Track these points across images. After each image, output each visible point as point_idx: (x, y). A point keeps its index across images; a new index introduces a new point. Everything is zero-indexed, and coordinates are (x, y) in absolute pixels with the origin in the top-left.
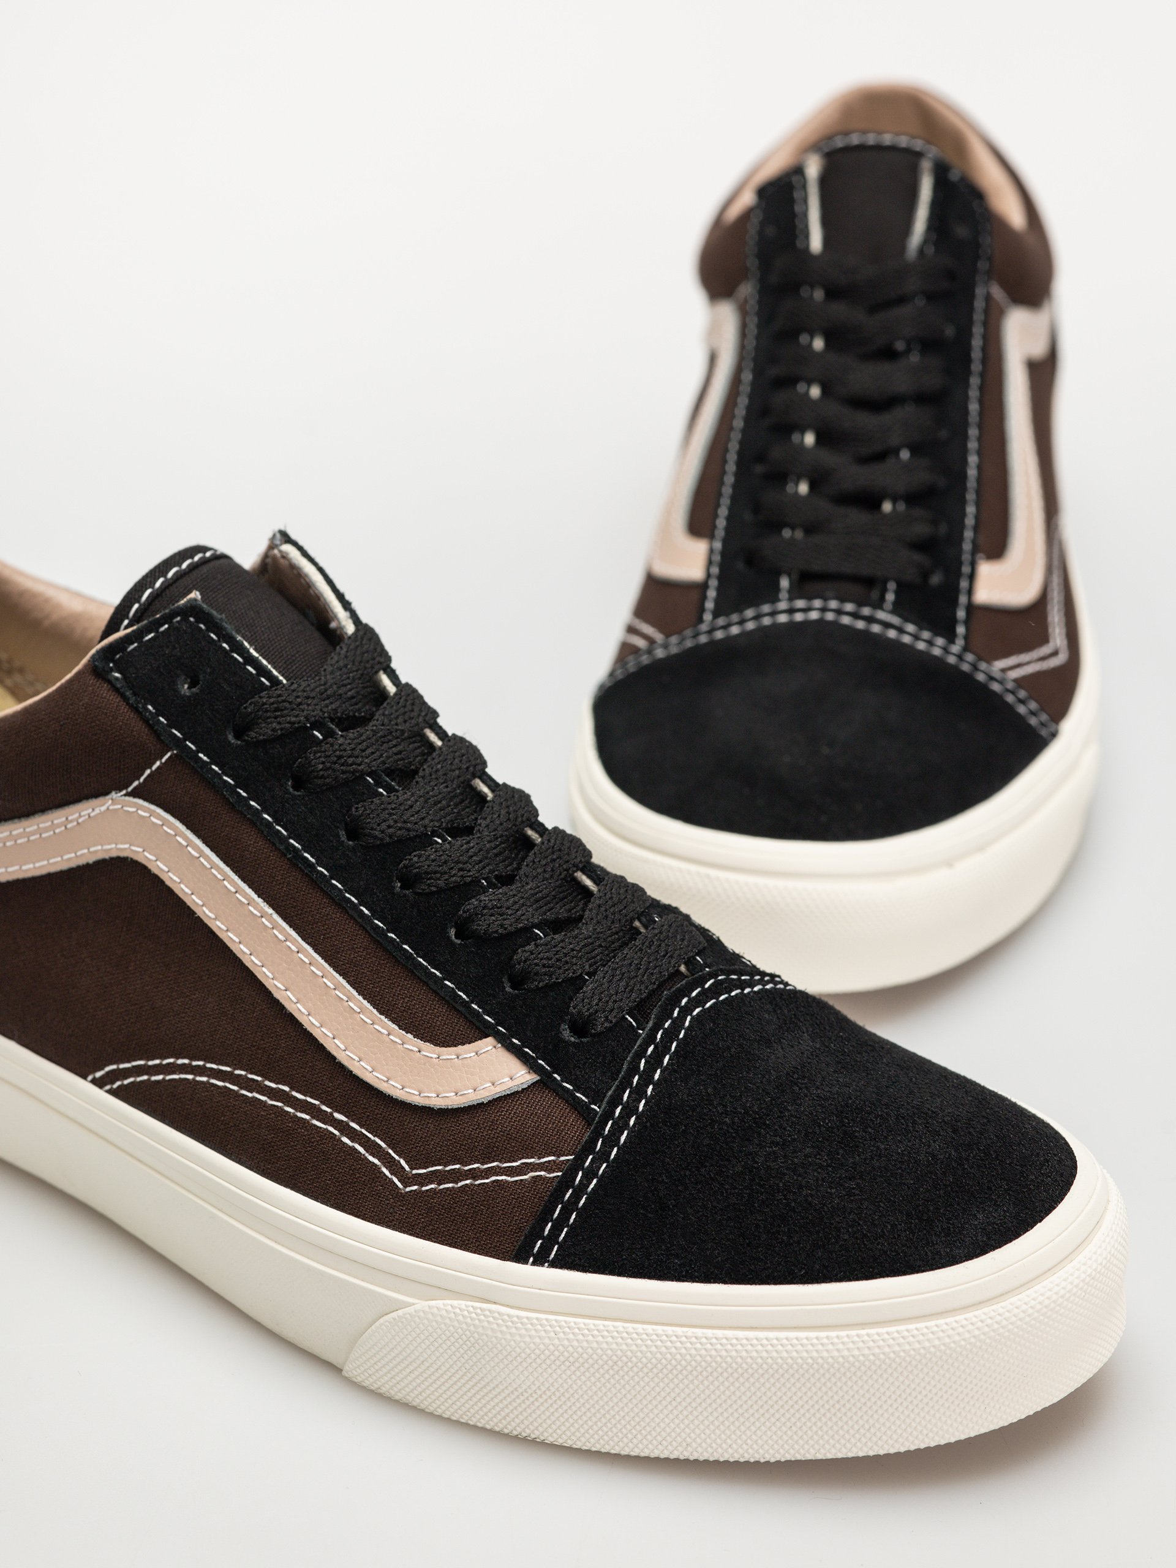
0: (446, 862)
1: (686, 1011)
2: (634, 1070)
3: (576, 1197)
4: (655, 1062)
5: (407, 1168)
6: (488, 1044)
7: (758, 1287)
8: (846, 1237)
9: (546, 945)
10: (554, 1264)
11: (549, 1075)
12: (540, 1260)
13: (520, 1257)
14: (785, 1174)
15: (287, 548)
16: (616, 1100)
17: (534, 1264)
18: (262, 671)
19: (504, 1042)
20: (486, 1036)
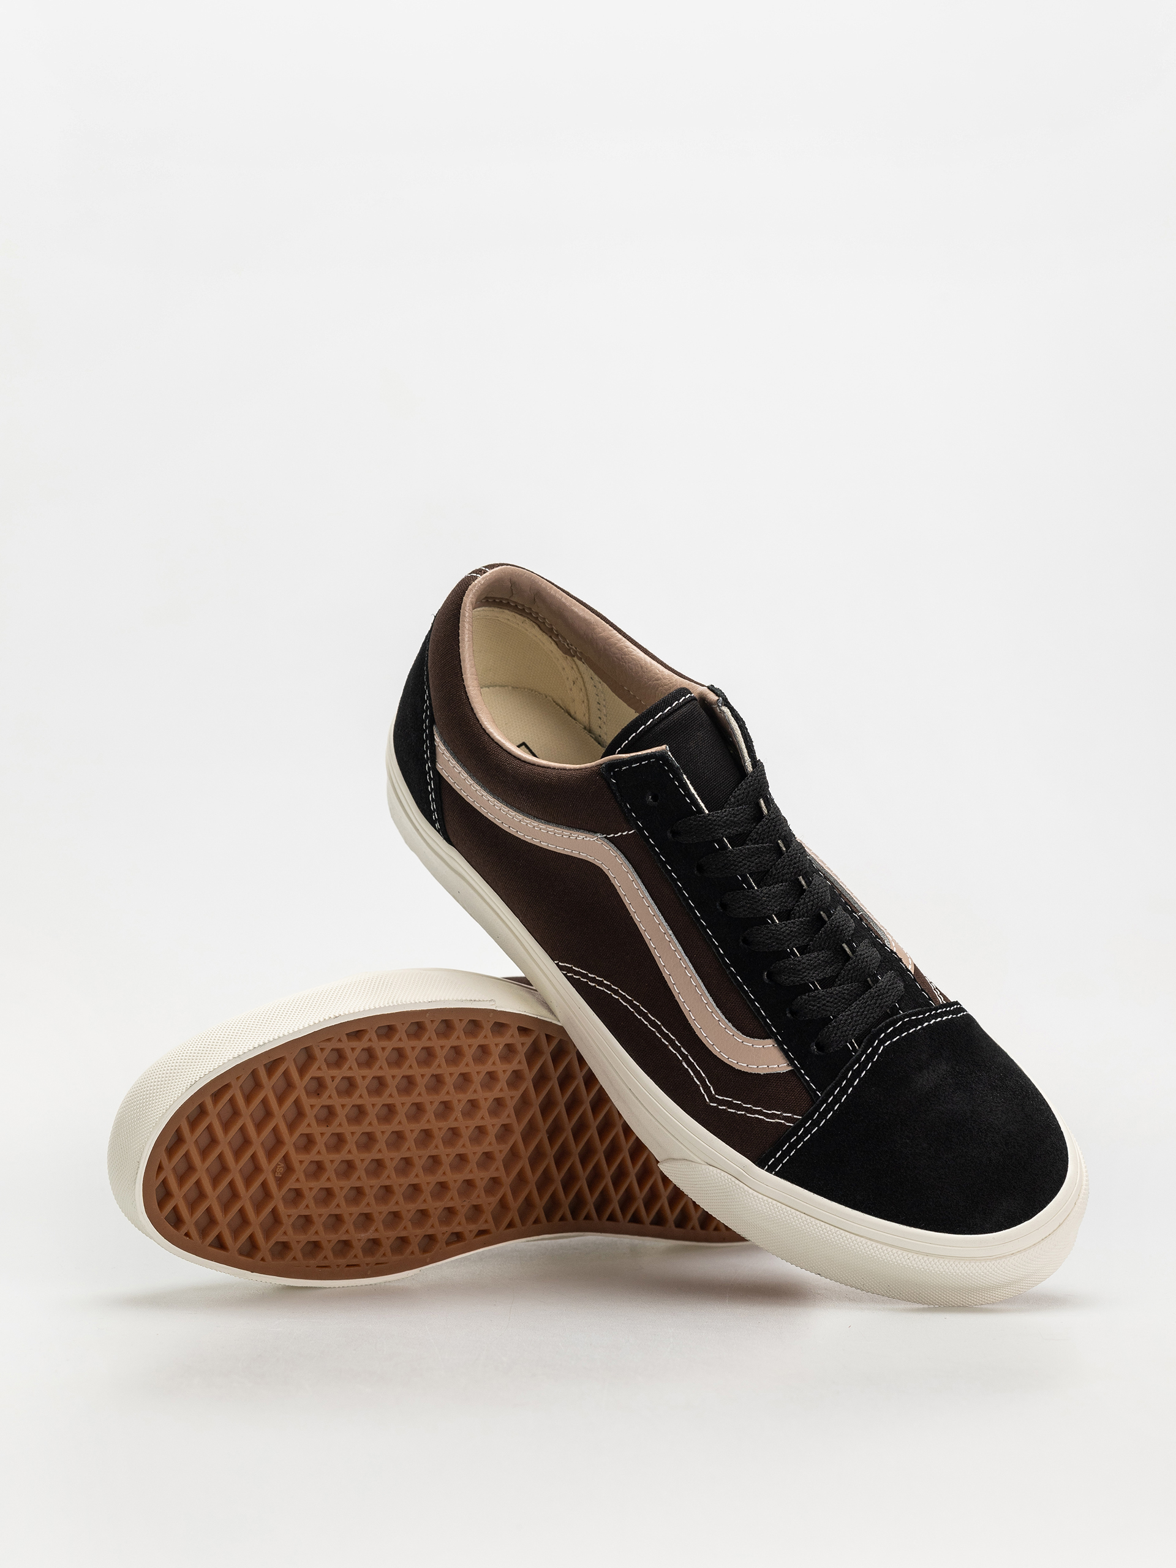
0: (771, 938)
1: (882, 1042)
2: (845, 1077)
3: (797, 1142)
4: (857, 1074)
5: (713, 1092)
6: (769, 1044)
7: (879, 1219)
8: (931, 1203)
9: (814, 997)
10: (777, 1174)
11: (798, 1070)
12: (770, 1170)
13: (761, 1165)
14: (908, 1158)
15: (725, 709)
16: (831, 1093)
17: (766, 1170)
18: (694, 802)
19: (780, 1044)
20: (770, 1038)
